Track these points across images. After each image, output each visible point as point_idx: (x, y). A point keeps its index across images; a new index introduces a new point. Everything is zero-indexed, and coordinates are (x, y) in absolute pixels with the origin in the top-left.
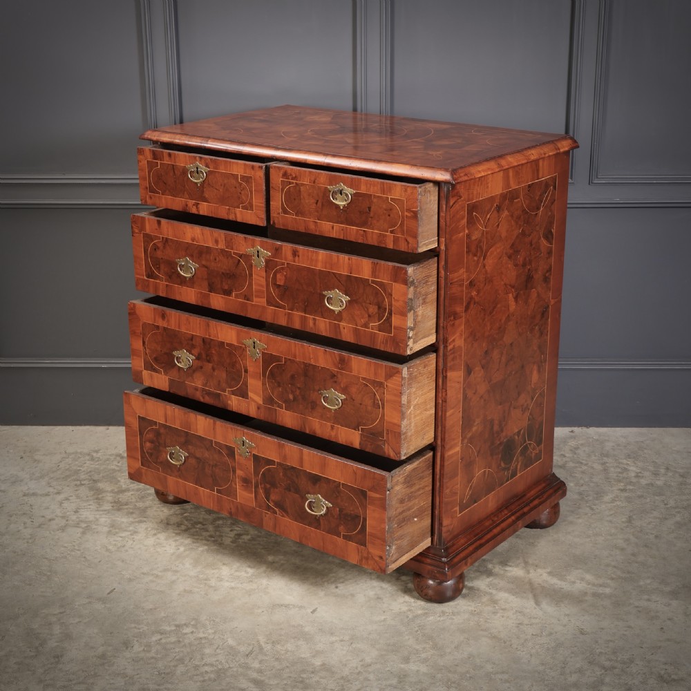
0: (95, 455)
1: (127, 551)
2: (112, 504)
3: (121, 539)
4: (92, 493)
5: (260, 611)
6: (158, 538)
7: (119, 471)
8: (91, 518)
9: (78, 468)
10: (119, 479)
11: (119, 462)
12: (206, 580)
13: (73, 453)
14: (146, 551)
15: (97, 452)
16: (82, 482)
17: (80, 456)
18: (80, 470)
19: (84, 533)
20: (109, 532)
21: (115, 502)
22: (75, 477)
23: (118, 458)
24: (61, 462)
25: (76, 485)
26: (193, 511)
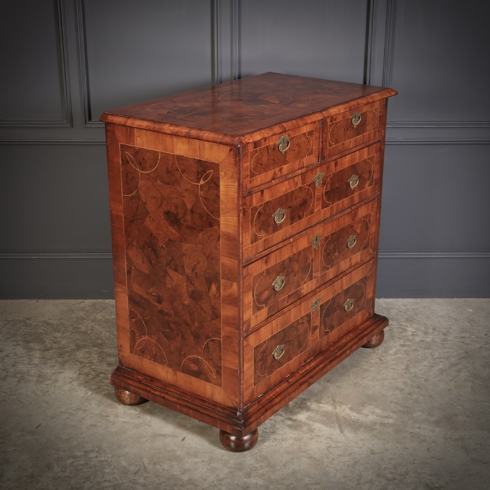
0: (28, 322)
1: (50, 395)
2: (40, 360)
3: (46, 386)
4: (25, 351)
5: (145, 439)
6: (72, 385)
7: (45, 334)
8: (25, 370)
9: (16, 332)
10: (45, 340)
11: (45, 328)
12: (107, 416)
13: (12, 321)
14: (64, 395)
15: (29, 319)
16: (19, 343)
17: (17, 322)
18: (17, 333)
19: (19, 382)
20: (37, 381)
21: (42, 358)
22: (13, 339)
23: (45, 324)
24: (3, 327)
25: (14, 345)
26: (98, 364)
